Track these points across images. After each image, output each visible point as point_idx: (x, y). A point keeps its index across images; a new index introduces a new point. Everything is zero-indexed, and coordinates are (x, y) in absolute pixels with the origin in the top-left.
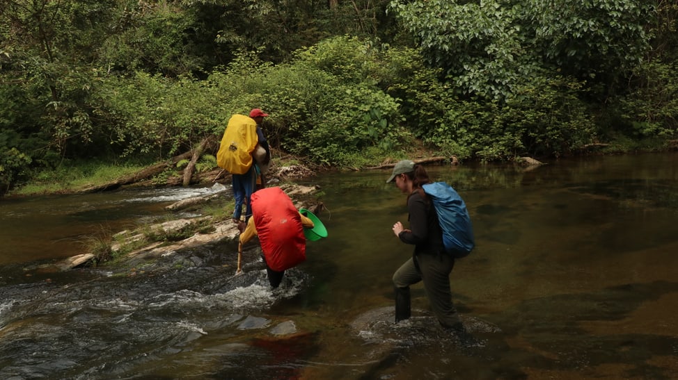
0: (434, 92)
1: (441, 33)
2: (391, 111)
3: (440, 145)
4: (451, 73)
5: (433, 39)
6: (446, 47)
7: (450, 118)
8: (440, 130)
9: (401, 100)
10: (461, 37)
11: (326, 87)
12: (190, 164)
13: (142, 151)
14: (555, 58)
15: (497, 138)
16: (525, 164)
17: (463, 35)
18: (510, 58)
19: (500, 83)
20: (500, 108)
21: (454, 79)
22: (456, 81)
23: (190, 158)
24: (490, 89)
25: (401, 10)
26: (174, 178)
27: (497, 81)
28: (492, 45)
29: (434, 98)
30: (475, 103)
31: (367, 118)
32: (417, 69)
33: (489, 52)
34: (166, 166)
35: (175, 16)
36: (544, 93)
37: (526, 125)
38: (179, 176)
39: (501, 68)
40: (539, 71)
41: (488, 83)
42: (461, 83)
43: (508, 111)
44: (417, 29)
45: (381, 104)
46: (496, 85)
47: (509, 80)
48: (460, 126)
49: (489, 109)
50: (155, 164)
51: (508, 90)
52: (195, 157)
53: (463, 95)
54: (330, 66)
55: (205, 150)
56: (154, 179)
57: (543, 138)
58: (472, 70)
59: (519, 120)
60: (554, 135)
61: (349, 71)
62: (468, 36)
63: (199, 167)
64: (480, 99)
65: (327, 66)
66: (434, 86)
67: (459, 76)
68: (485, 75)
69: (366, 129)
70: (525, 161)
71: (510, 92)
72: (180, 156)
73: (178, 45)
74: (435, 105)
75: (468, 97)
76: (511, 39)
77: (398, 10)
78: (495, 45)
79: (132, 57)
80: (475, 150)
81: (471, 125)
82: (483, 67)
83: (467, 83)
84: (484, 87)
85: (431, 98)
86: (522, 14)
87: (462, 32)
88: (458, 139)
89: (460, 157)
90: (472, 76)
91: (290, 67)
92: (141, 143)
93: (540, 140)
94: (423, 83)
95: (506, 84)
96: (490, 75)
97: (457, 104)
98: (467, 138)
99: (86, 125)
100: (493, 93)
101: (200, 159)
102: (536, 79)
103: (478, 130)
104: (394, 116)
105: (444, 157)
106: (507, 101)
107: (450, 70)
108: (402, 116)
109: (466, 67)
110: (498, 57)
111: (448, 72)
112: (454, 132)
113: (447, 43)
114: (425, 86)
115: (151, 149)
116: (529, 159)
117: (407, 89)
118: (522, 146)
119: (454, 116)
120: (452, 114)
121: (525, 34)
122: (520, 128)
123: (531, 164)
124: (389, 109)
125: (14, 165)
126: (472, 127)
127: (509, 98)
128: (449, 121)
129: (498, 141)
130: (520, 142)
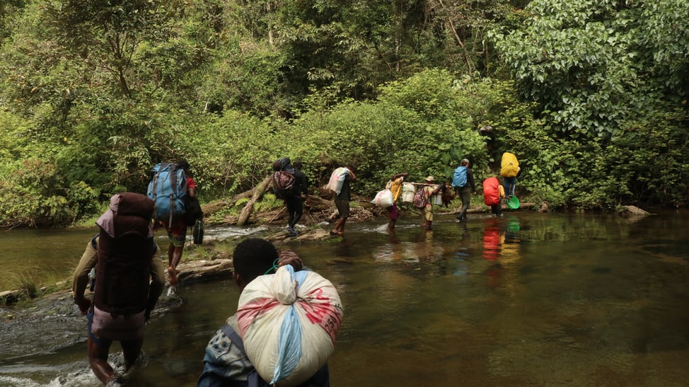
0: (528, 129)
1: (536, 63)
2: (475, 150)
3: (530, 189)
4: (549, 108)
5: (526, 68)
6: (541, 78)
7: (545, 159)
8: (532, 172)
9: (489, 138)
10: (558, 67)
11: (404, 124)
12: (249, 203)
13: (203, 188)
14: (676, 87)
15: (599, 183)
16: (627, 214)
17: (560, 64)
18: (619, 89)
19: (605, 119)
20: (604, 147)
21: (551, 114)
22: (553, 117)
23: (250, 197)
24: (593, 125)
25: (498, 40)
26: (231, 217)
27: (601, 116)
28: (597, 75)
29: (526, 136)
30: (575, 142)
31: (446, 157)
32: (509, 104)
33: (592, 83)
34: (225, 205)
35: (273, 55)
36: (659, 129)
37: (634, 168)
38: (237, 215)
39: (606, 101)
40: (657, 104)
41: (591, 118)
42: (559, 119)
43: (612, 150)
44: (512, 59)
45: (465, 143)
46: (601, 121)
47: (617, 114)
48: (556, 168)
49: (591, 149)
50: (213, 201)
51: (615, 126)
52: (255, 196)
53: (561, 133)
54: (413, 102)
55: (267, 189)
56: (212, 217)
57: (658, 184)
58: (572, 104)
59: (626, 162)
60: (671, 179)
61: (433, 107)
62: (566, 65)
63: (257, 206)
64: (581, 137)
65: (409, 102)
66: (527, 123)
67: (557, 111)
68: (587, 109)
69: (443, 170)
70: (627, 210)
71: (618, 128)
72: (241, 195)
73: (273, 83)
74: (527, 144)
75: (567, 135)
76: (625, 67)
77: (495, 40)
78: (601, 74)
79: (230, 94)
80: (572, 196)
81: (570, 167)
82: (585, 99)
83: (566, 119)
84: (586, 123)
85: (522, 136)
86: (641, 39)
87: (559, 61)
88: (555, 184)
89: (553, 204)
90: (572, 112)
91: (376, 103)
92: (202, 180)
93: (652, 186)
94: (515, 119)
95: (613, 119)
96: (592, 109)
97: (555, 143)
98: (564, 182)
99: (144, 160)
100: (597, 130)
101: (260, 199)
102: (651, 113)
103: (577, 173)
104: (479, 156)
105: (533, 204)
106: (613, 139)
107: (548, 104)
108: (489, 156)
109: (565, 100)
110: (604, 88)
111: (546, 107)
112: (548, 175)
113: (541, 74)
114: (517, 123)
115: (212, 187)
116: (633, 209)
117: (497, 126)
118: (629, 192)
119: (549, 156)
120: (547, 155)
121: (644, 61)
122: (627, 171)
123: (635, 214)
124: (473, 148)
125: (80, 198)
126: (570, 170)
127: (615, 136)
128: (544, 162)
129: (598, 186)
130: (626, 189)
